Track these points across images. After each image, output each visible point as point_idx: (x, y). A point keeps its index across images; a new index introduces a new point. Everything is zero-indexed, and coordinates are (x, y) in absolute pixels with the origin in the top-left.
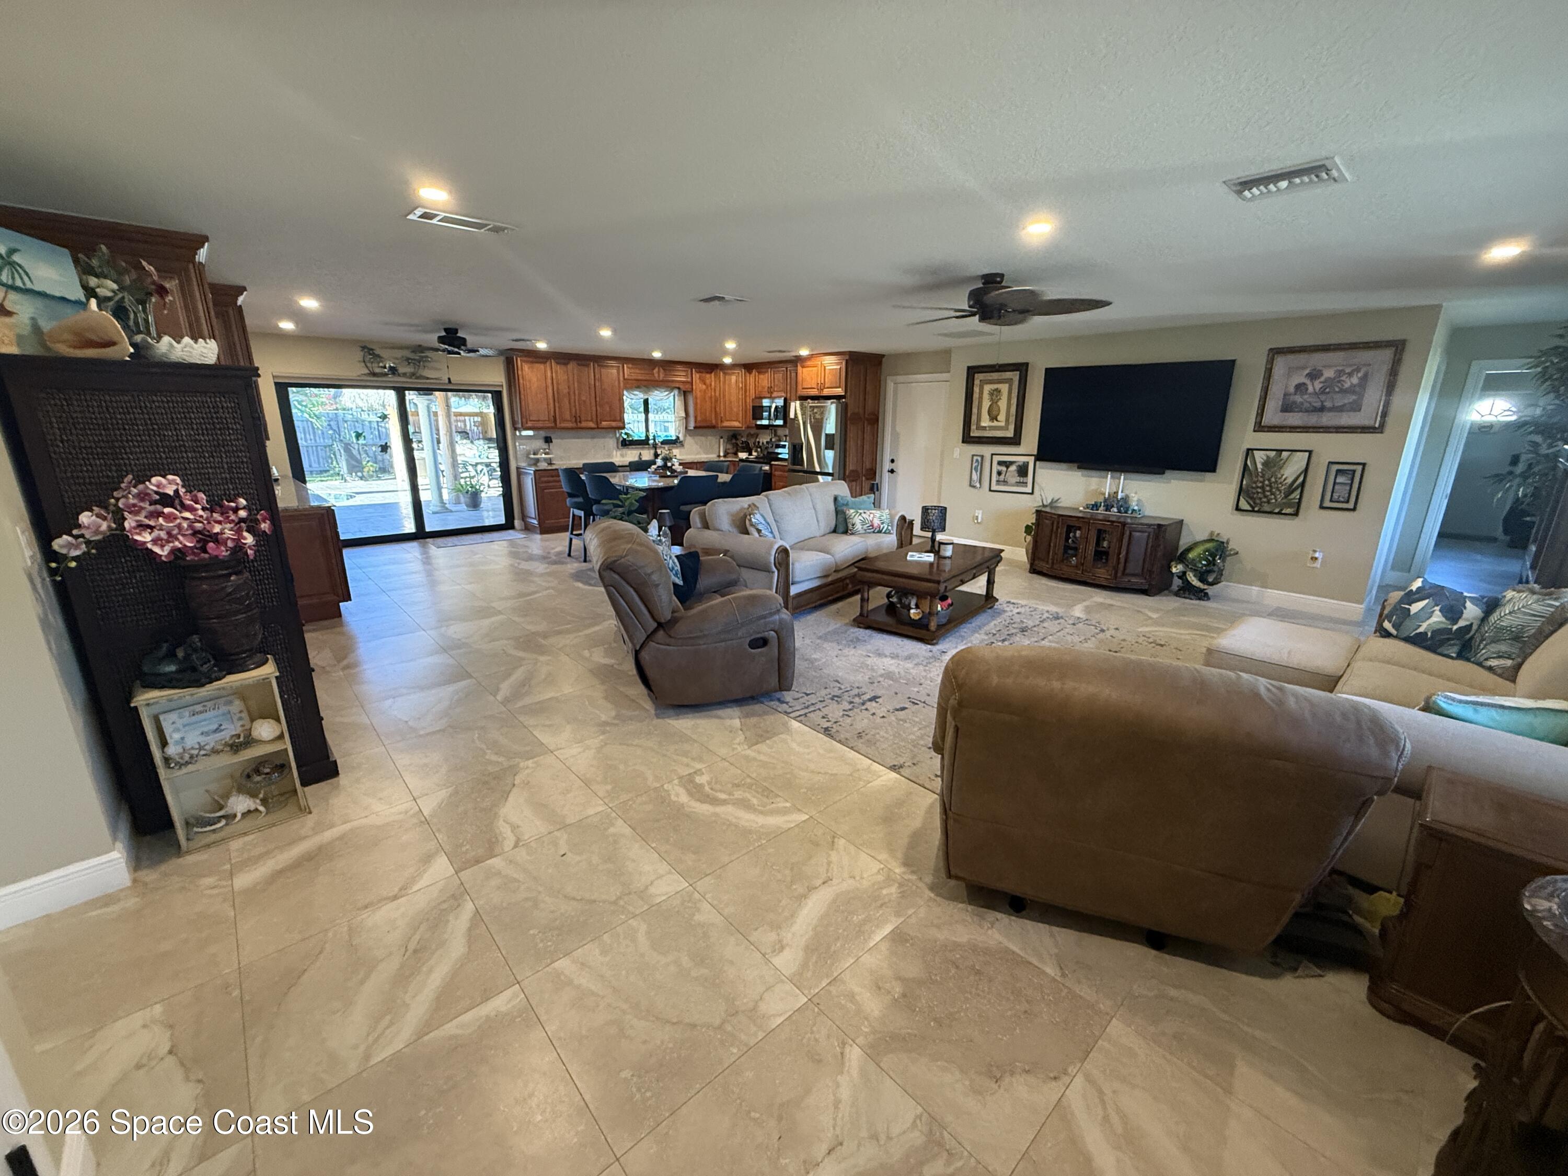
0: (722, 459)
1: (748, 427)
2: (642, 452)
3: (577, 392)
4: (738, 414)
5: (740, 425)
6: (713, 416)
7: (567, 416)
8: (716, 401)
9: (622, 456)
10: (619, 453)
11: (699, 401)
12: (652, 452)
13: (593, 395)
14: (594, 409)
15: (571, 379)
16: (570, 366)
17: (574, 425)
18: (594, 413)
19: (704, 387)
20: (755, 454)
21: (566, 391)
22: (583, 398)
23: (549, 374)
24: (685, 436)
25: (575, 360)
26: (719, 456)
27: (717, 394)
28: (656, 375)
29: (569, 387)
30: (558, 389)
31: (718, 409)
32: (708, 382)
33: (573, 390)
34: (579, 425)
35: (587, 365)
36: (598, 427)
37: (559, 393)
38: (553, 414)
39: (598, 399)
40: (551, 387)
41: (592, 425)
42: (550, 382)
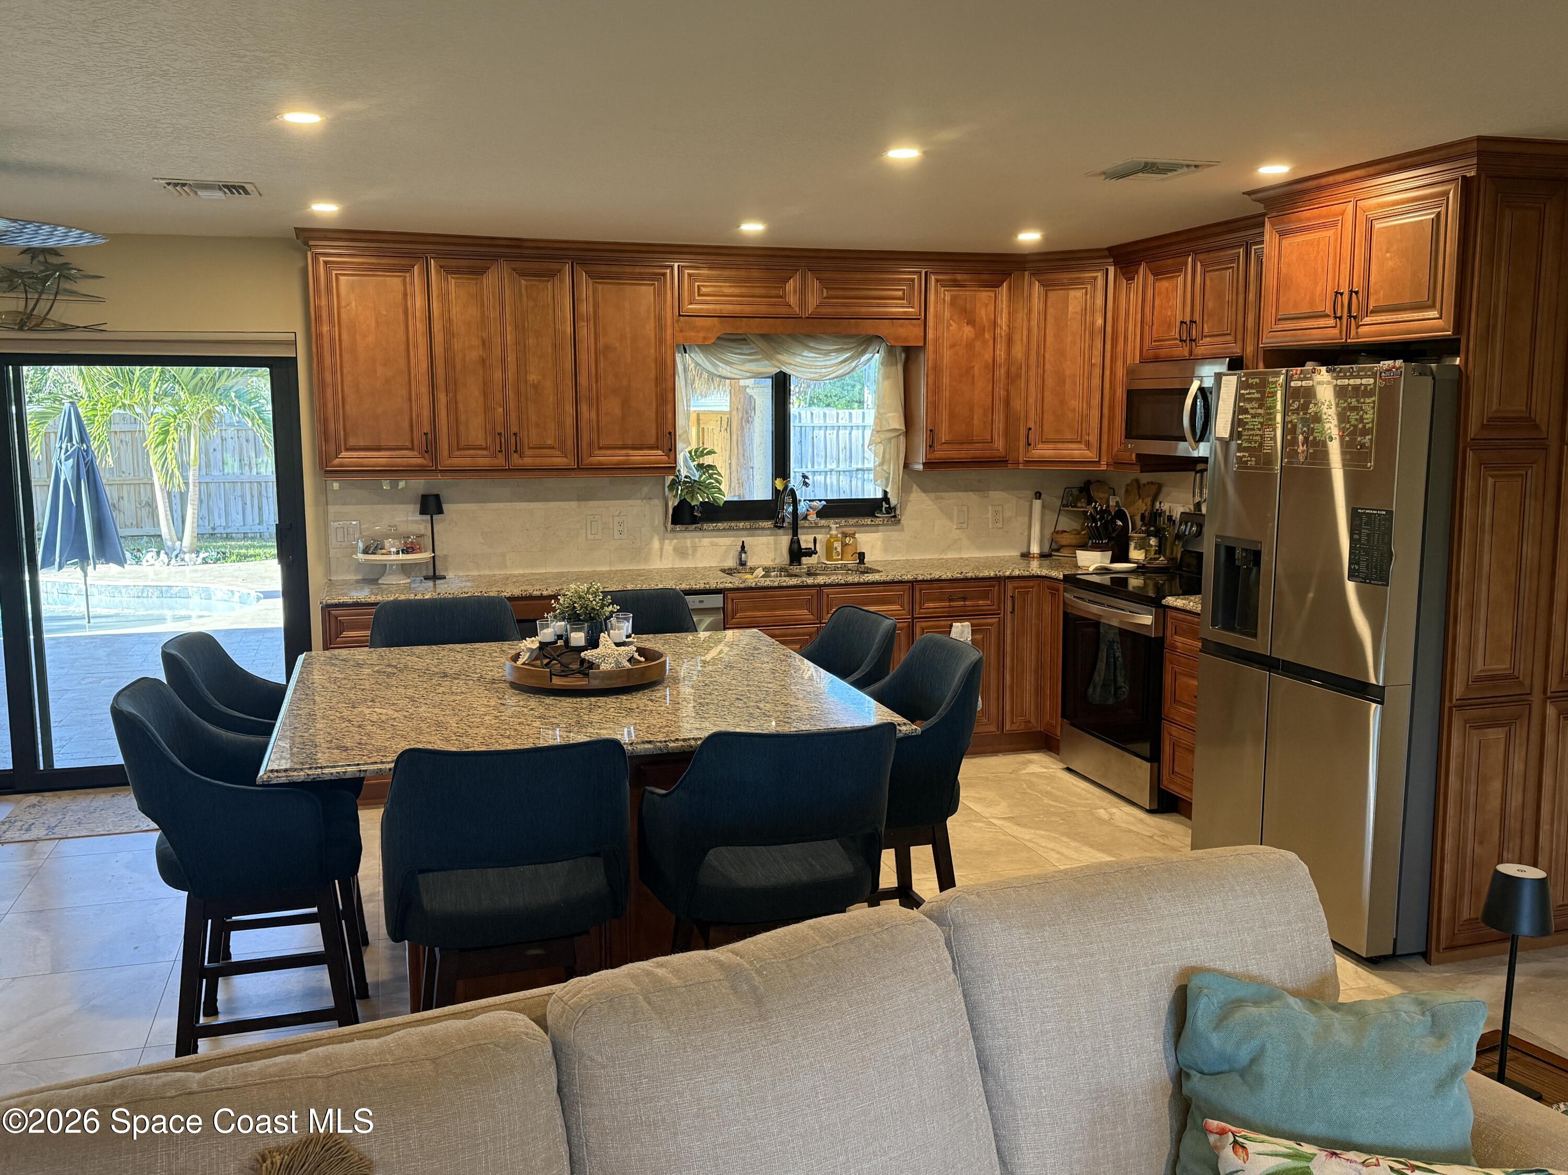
0: (1035, 568)
1: (1118, 464)
2: (748, 541)
3: (511, 358)
4: (1085, 418)
5: (1091, 455)
6: (999, 425)
7: (475, 432)
8: (1012, 378)
9: (681, 553)
10: (669, 546)
11: (946, 380)
12: (785, 540)
13: (568, 365)
14: (570, 409)
15: (493, 314)
16: (490, 280)
17: (500, 461)
18: (569, 421)
19: (968, 331)
20: (1136, 554)
21: (473, 355)
22: (533, 377)
23: (420, 302)
24: (904, 489)
25: (508, 258)
26: (1026, 556)
27: (1018, 351)
28: (793, 300)
29: (485, 344)
30: (448, 348)
31: (1017, 404)
32: (983, 314)
33: (497, 352)
34: (516, 460)
35: (551, 275)
36: (580, 468)
37: (449, 362)
38: (426, 428)
39: (583, 381)
40: (422, 342)
41: (560, 461)
42: (421, 327)
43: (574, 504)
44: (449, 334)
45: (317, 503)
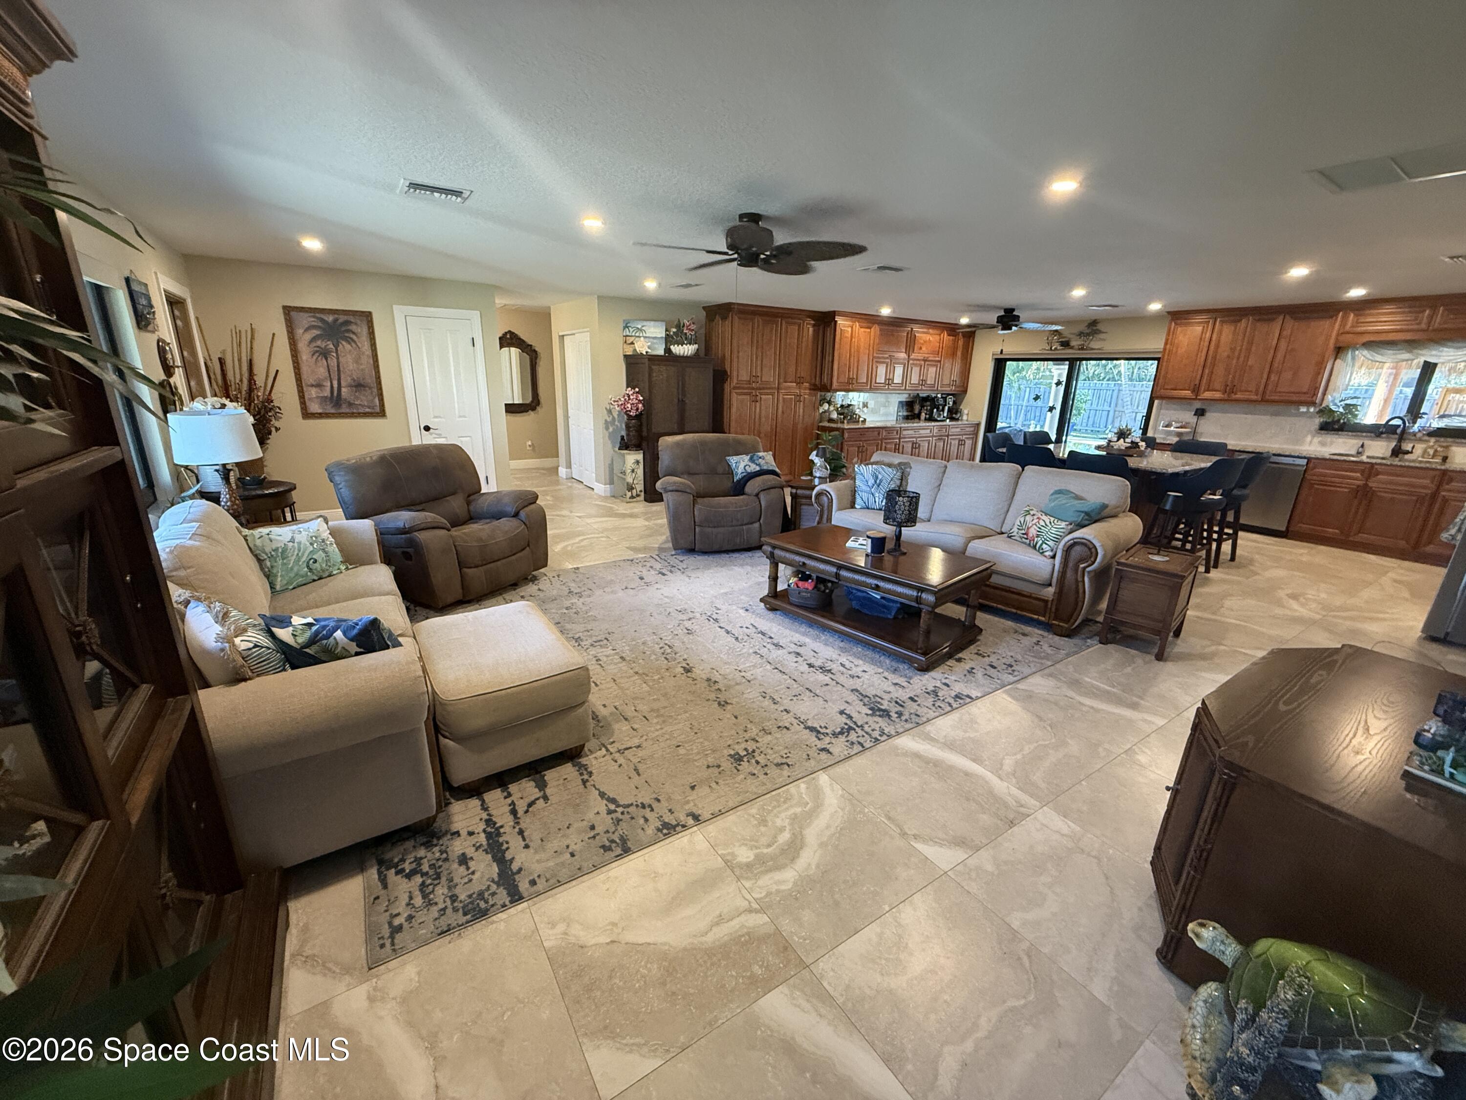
2: (1367, 443)
3: (1242, 355)
7: (1218, 385)
9: (1323, 443)
12: (1392, 445)
13: (1270, 358)
14: (1265, 376)
15: (1240, 337)
16: (1243, 324)
17: (1227, 396)
18: (1264, 381)
21: (1226, 354)
22: (1251, 363)
29: (1233, 350)
30: (1215, 352)
33: (1236, 354)
34: (1234, 396)
35: (1273, 320)
36: (1264, 401)
37: (1214, 358)
38: (1197, 382)
39: (1276, 365)
40: (1205, 349)
41: (1254, 397)
42: (1206, 344)
43: (1268, 417)
44: (1217, 346)
45: (1157, 409)
